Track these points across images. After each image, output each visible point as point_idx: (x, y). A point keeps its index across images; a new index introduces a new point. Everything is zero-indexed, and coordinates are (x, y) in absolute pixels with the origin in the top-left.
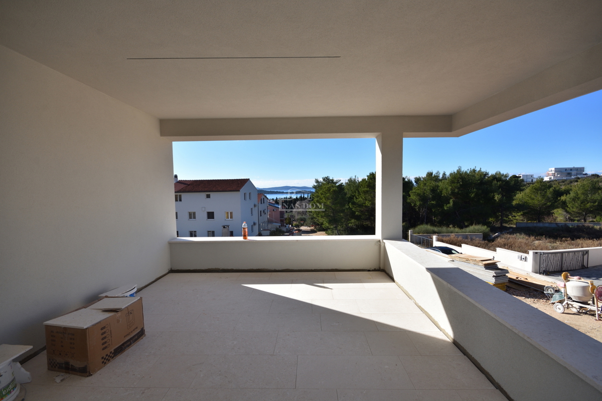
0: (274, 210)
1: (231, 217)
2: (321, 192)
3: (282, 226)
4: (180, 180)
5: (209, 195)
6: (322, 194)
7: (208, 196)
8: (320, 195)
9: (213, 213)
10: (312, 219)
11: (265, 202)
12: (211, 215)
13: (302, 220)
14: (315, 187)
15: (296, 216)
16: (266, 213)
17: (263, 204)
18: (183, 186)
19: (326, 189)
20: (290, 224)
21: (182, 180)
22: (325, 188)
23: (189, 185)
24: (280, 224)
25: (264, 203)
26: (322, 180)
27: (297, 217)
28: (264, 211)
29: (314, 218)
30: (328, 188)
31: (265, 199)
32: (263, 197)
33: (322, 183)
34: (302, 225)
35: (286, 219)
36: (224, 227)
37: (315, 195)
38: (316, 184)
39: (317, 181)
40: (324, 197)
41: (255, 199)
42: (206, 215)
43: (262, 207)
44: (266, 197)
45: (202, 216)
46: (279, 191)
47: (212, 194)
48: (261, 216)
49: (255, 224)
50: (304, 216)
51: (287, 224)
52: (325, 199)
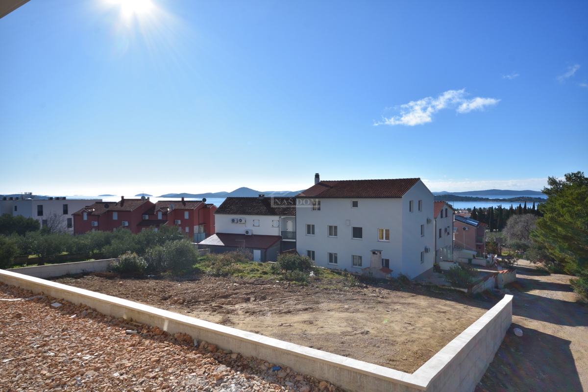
0: (464, 229)
1: (387, 238)
2: (561, 202)
3: (478, 255)
4: (322, 180)
5: (357, 202)
6: (563, 206)
7: (355, 204)
8: (558, 207)
9: (362, 228)
10: (540, 248)
11: (448, 215)
12: (357, 232)
13: (519, 247)
14: (547, 192)
15: (508, 239)
16: (451, 233)
17: (444, 219)
18: (324, 189)
19: (574, 197)
20: (495, 253)
21: (325, 180)
22: (571, 194)
23: (332, 187)
24: (475, 253)
25: (446, 216)
26: (564, 179)
27: (510, 241)
28: (446, 230)
29: (545, 248)
30: (579, 194)
31: (449, 210)
32: (445, 207)
33: (564, 185)
34: (520, 257)
35: (487, 244)
36: (374, 253)
37: (549, 207)
38: (549, 187)
39: (552, 181)
40: (569, 211)
41: (428, 210)
42: (350, 232)
43: (442, 223)
44: (450, 207)
45: (345, 232)
46: (480, 197)
47: (360, 201)
48: (440, 236)
49: (427, 250)
50: (523, 241)
51: (489, 253)
52: (571, 217)
